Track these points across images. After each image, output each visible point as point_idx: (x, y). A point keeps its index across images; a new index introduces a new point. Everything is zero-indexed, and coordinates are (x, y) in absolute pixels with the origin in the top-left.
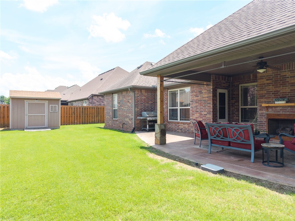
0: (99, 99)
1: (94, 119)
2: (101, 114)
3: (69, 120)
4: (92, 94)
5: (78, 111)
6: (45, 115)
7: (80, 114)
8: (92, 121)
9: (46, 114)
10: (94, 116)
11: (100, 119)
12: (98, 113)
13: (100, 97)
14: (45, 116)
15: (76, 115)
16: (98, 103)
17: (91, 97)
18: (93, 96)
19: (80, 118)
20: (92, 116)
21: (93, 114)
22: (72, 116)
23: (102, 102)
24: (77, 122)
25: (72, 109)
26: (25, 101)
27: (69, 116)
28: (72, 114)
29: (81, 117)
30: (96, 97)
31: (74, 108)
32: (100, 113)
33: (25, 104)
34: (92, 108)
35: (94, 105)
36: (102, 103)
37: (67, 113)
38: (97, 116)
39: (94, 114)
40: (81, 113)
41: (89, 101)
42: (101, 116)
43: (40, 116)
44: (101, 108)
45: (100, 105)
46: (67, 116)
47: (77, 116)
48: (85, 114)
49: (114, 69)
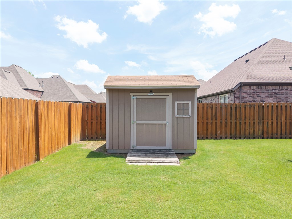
0: (252, 91)
1: (254, 128)
2: (268, 119)
3: (207, 129)
4: (240, 83)
5: (224, 114)
6: (166, 122)
7: (226, 119)
8: (249, 133)
9: (168, 121)
10: (254, 122)
11: (265, 129)
12: (261, 117)
13: (255, 87)
14: (166, 124)
15: (219, 121)
16: (250, 97)
17: (238, 88)
18: (242, 85)
19: (226, 126)
20: (250, 122)
21: (252, 118)
22: (212, 122)
23: (258, 96)
24: (221, 133)
25: (212, 110)
26: (132, 94)
27: (207, 122)
28: (212, 119)
29: (229, 124)
30: (247, 87)
31: (216, 107)
32: (265, 118)
33: (132, 100)
34: (250, 107)
35: (243, 101)
36: (258, 98)
37: (203, 117)
38: (259, 122)
39: (254, 119)
40: (229, 117)
41: (235, 94)
42: (268, 122)
43: (157, 126)
44: (268, 107)
45: (254, 101)
46: (203, 122)
47: (221, 122)
48: (236, 119)
49: (267, 43)
